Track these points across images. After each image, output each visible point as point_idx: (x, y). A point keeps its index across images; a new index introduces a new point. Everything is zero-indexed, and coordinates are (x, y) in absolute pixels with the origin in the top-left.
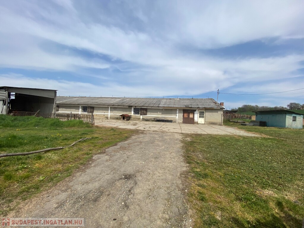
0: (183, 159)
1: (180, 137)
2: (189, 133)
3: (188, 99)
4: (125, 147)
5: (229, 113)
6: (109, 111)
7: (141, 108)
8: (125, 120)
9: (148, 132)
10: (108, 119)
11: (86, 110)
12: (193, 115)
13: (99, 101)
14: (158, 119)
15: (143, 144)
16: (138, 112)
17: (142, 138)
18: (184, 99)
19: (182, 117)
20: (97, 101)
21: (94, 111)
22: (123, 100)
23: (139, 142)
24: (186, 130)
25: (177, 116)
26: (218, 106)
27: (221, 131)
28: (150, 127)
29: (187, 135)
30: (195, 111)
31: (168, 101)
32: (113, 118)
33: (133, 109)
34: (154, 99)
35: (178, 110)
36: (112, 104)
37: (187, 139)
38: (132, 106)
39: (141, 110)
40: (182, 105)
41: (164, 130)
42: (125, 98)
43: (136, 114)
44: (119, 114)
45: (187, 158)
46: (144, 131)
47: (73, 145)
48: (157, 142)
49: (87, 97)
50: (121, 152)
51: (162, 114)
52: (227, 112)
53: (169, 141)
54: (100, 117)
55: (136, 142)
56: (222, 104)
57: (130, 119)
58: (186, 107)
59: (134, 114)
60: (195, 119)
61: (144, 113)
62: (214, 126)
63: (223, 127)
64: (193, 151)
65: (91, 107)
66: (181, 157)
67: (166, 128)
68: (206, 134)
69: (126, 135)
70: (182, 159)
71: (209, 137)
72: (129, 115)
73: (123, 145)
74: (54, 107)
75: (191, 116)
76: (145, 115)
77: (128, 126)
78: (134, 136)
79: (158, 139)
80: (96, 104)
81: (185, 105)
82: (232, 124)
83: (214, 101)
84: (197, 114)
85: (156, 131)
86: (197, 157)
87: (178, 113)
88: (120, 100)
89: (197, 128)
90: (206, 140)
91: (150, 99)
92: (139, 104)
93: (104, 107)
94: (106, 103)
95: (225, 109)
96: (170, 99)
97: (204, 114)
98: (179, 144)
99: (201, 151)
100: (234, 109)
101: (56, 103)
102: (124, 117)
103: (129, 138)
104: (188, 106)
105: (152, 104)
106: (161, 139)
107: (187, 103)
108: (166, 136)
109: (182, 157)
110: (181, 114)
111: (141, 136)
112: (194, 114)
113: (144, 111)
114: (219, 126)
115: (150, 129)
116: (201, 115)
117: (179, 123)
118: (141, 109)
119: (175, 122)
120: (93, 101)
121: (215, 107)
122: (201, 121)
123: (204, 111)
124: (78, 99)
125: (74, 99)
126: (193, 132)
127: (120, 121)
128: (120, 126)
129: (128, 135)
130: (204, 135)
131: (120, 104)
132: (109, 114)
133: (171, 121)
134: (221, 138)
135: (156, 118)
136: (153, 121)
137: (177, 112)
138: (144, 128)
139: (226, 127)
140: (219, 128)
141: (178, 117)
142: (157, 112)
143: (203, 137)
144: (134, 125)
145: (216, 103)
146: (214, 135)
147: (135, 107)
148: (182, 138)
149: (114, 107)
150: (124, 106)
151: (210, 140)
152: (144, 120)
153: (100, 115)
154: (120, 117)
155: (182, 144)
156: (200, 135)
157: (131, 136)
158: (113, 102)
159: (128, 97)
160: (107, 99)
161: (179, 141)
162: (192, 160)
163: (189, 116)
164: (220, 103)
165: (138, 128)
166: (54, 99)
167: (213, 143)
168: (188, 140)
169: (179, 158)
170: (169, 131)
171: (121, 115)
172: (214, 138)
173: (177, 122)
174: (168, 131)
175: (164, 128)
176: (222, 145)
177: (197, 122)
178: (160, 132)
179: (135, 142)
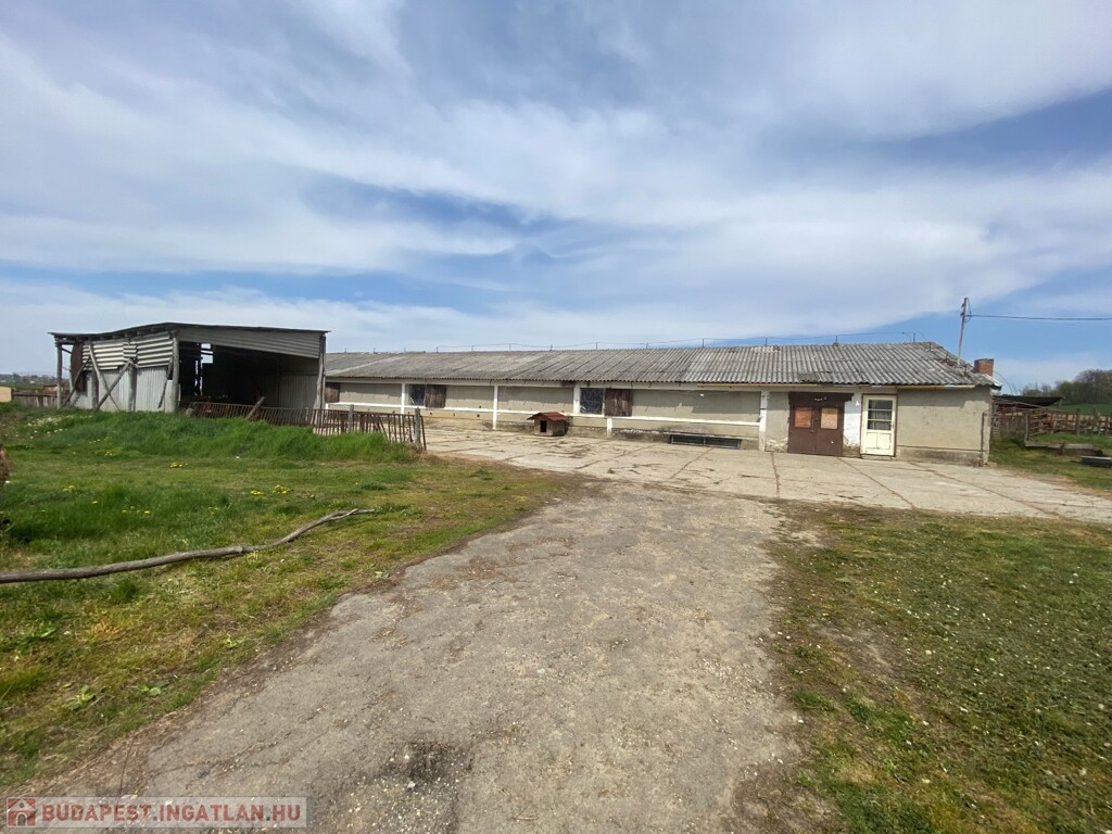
0: (769, 666)
1: (765, 523)
2: (818, 499)
3: (815, 349)
4: (494, 563)
5: (1019, 406)
6: (496, 400)
7: (607, 389)
8: (549, 432)
9: (621, 489)
10: (491, 430)
11: (422, 398)
12: (835, 417)
13: (463, 367)
14: (678, 432)
15: (578, 551)
16: (597, 406)
17: (583, 519)
18: (794, 350)
19: (785, 425)
20: (458, 365)
21: (448, 401)
22: (542, 360)
23: (562, 539)
24: (802, 485)
25: (763, 421)
26: (966, 374)
27: (984, 494)
28: (635, 466)
29: (806, 514)
30: (848, 397)
31: (722, 357)
32: (507, 426)
33: (577, 394)
34: (664, 351)
35: (765, 393)
36: (505, 373)
37: (801, 535)
38: (573, 382)
39: (609, 395)
40: (788, 373)
41: (695, 480)
42: (552, 353)
43: (588, 412)
44: (527, 410)
45: (790, 659)
46: (604, 485)
47: (291, 541)
48: (644, 547)
49: (430, 354)
50: (464, 589)
51: (694, 412)
52: (1006, 402)
53: (708, 541)
54: (467, 422)
55: (551, 539)
56: (983, 366)
57: (566, 430)
58: (804, 382)
59: (581, 411)
60: (845, 433)
61: (620, 407)
62: (941, 468)
63: (991, 471)
64: (835, 620)
65: (435, 386)
66: (760, 653)
67: (709, 473)
68: (902, 512)
69: (523, 499)
70: (762, 667)
71: (922, 530)
72: (565, 414)
73: (487, 551)
74: (319, 387)
75: (828, 420)
76: (624, 415)
77: (552, 458)
78: (555, 504)
79: (657, 527)
80: (451, 375)
81: (799, 375)
82: (1035, 462)
83: (943, 356)
84: (855, 412)
85: (658, 486)
86: (859, 661)
87: (768, 409)
88: (535, 362)
89: (856, 478)
90: (908, 550)
91: (647, 351)
92: (603, 374)
93: (479, 386)
94: (486, 373)
95: (999, 388)
96: (733, 350)
97: (891, 413)
98: (760, 561)
99: (880, 622)
100: (1038, 391)
101: (323, 376)
102: (544, 423)
103: (530, 515)
104: (813, 379)
105: (655, 370)
106: (669, 527)
107: (811, 365)
108: (698, 515)
109: (766, 650)
110: (781, 412)
111: (582, 509)
112: (841, 412)
113: (618, 400)
114: (971, 469)
115: (634, 476)
116: (879, 417)
117: (772, 453)
118: (609, 390)
119: (753, 445)
120: (445, 367)
121: (949, 380)
122: (878, 442)
123: (893, 399)
124: (398, 361)
125: (389, 360)
126: (833, 499)
127: (528, 438)
128: (520, 459)
129: (534, 500)
130: (894, 514)
131: (531, 377)
132: (495, 411)
133: (734, 443)
134: (991, 537)
135: (670, 428)
136: (656, 439)
137: (764, 403)
138: (611, 472)
139: (1006, 472)
140: (970, 480)
141: (768, 424)
142: (675, 405)
143: (888, 525)
144: (576, 455)
145: (952, 364)
146: (948, 518)
147: (585, 386)
148: (777, 531)
149: (512, 388)
150: (544, 381)
151: (931, 547)
152: (618, 434)
153: (466, 416)
154: (530, 421)
155: (774, 565)
156: (872, 515)
157: (543, 504)
158: (508, 367)
159: (562, 349)
160: (491, 359)
161: (761, 546)
162: (822, 680)
163: (817, 421)
164: (977, 362)
165: (582, 471)
166: (318, 360)
167: (951, 572)
168: (807, 541)
169: (746, 658)
170: (717, 488)
171: (534, 417)
172: (950, 535)
173: (762, 447)
174: (712, 488)
175: (696, 472)
176: (1005, 583)
177: (858, 449)
178: (676, 490)
179: (544, 540)
